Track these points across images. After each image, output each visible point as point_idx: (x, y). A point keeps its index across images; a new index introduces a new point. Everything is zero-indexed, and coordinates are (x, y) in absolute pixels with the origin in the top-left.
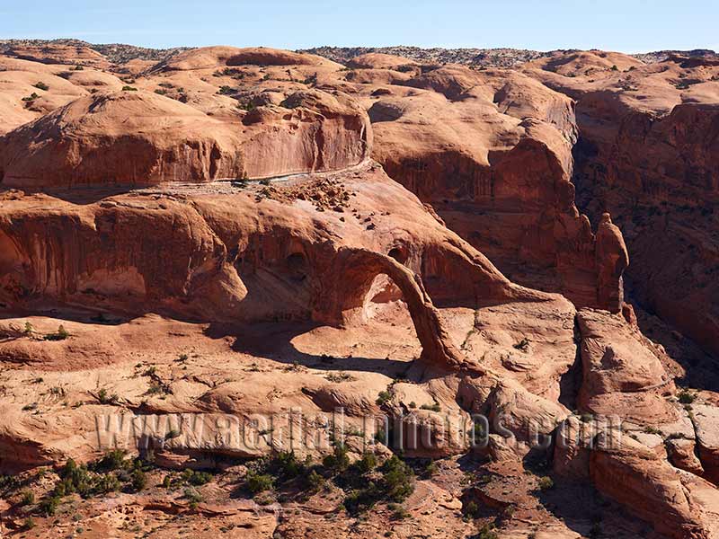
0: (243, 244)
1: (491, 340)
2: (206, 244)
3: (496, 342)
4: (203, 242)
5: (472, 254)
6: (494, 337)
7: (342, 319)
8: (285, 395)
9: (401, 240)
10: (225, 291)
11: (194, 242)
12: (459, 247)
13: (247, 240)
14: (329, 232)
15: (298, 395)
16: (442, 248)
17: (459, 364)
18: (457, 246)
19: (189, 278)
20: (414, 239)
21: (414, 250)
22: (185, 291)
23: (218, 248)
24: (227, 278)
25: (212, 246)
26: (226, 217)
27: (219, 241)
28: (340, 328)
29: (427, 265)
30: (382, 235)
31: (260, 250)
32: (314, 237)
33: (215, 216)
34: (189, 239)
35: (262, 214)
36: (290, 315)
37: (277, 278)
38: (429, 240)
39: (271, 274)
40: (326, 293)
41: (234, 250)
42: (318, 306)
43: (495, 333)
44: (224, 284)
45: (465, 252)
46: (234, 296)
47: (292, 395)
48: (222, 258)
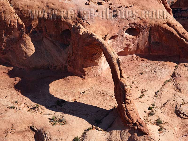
0: (34, 24)
1: (178, 88)
2: (12, 24)
3: (180, 90)
4: (11, 22)
5: (180, 32)
6: (180, 87)
7: (84, 72)
8: (17, 132)
9: (134, 24)
10: (22, 50)
11: (5, 22)
12: (173, 27)
13: (37, 21)
14: (83, 20)
15: (26, 131)
16: (162, 28)
17: (133, 123)
18: (172, 27)
19: (5, 41)
20: (144, 22)
21: (144, 29)
22: (3, 48)
23: (20, 26)
24: (24, 43)
25: (16, 25)
26: (26, 8)
27: (21, 22)
28: (82, 77)
29: (152, 36)
30: (121, 21)
31: (45, 27)
32: (75, 22)
33: (20, 7)
34: (2, 20)
35: (48, 6)
36: (56, 67)
37: (54, 44)
38: (154, 23)
39: (51, 41)
40: (75, 57)
41: (29, 27)
42: (70, 64)
43: (181, 83)
44: (22, 46)
45: (176, 30)
46: (26, 54)
47: (22, 132)
48: (22, 31)
